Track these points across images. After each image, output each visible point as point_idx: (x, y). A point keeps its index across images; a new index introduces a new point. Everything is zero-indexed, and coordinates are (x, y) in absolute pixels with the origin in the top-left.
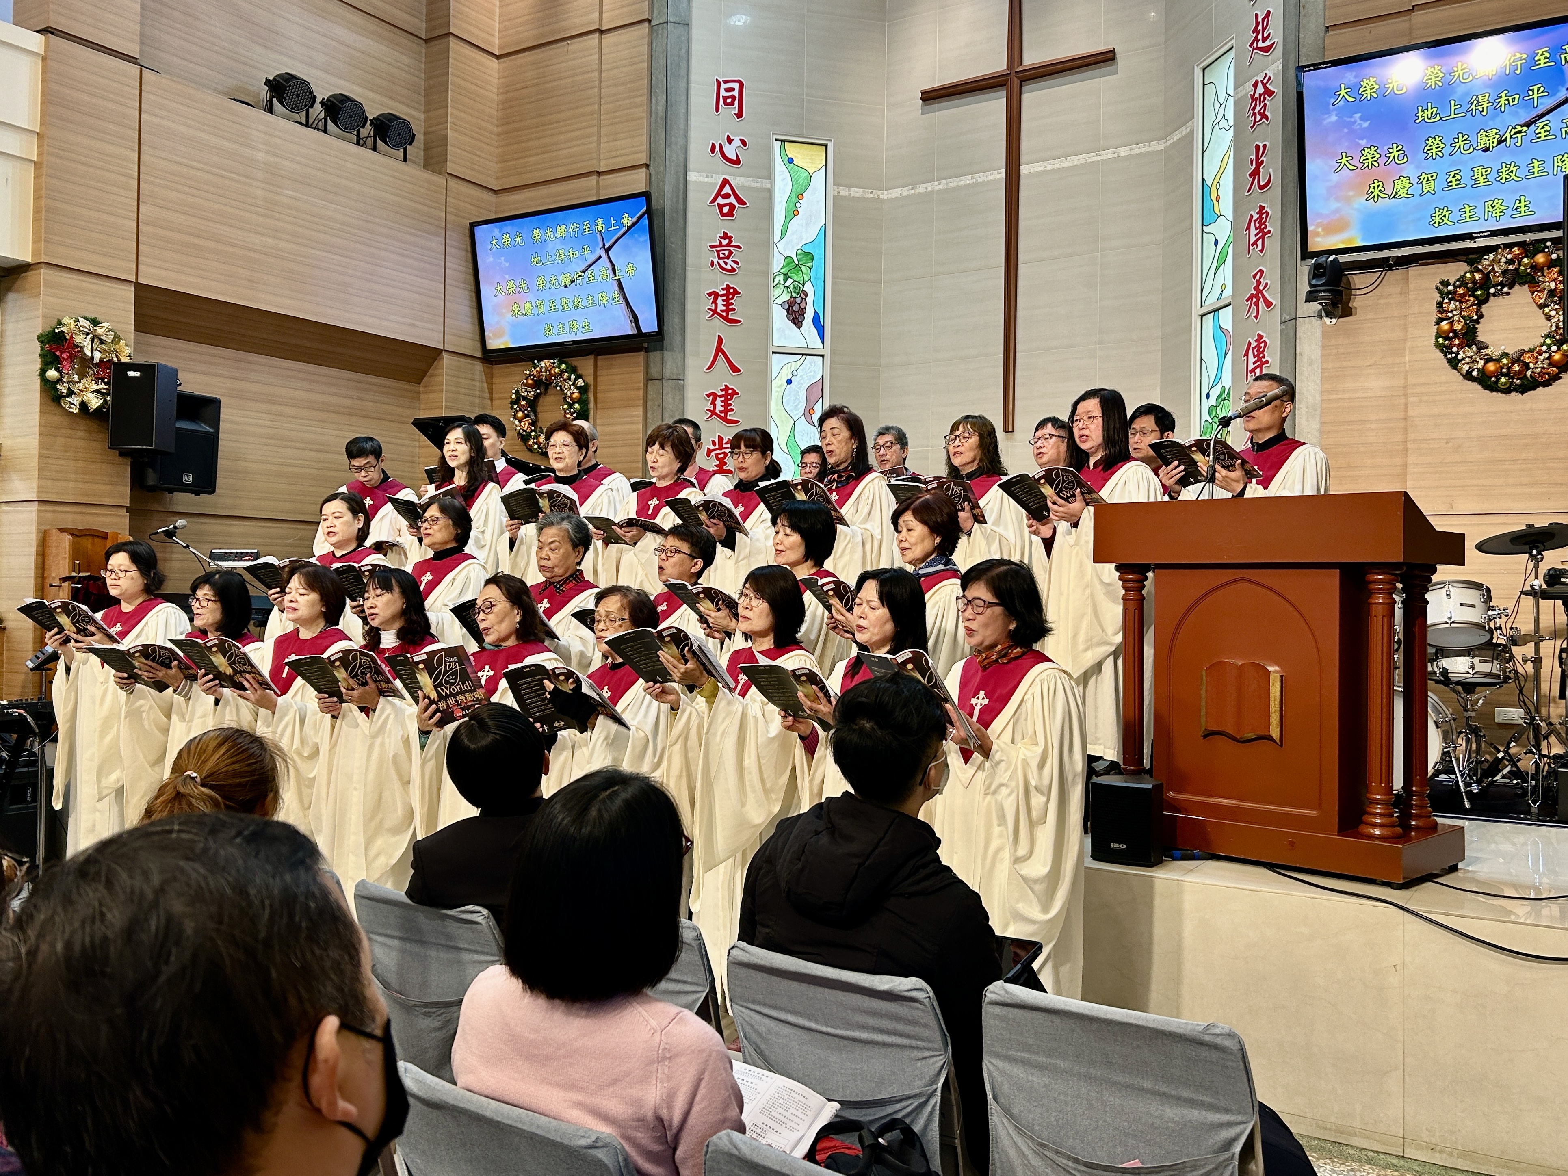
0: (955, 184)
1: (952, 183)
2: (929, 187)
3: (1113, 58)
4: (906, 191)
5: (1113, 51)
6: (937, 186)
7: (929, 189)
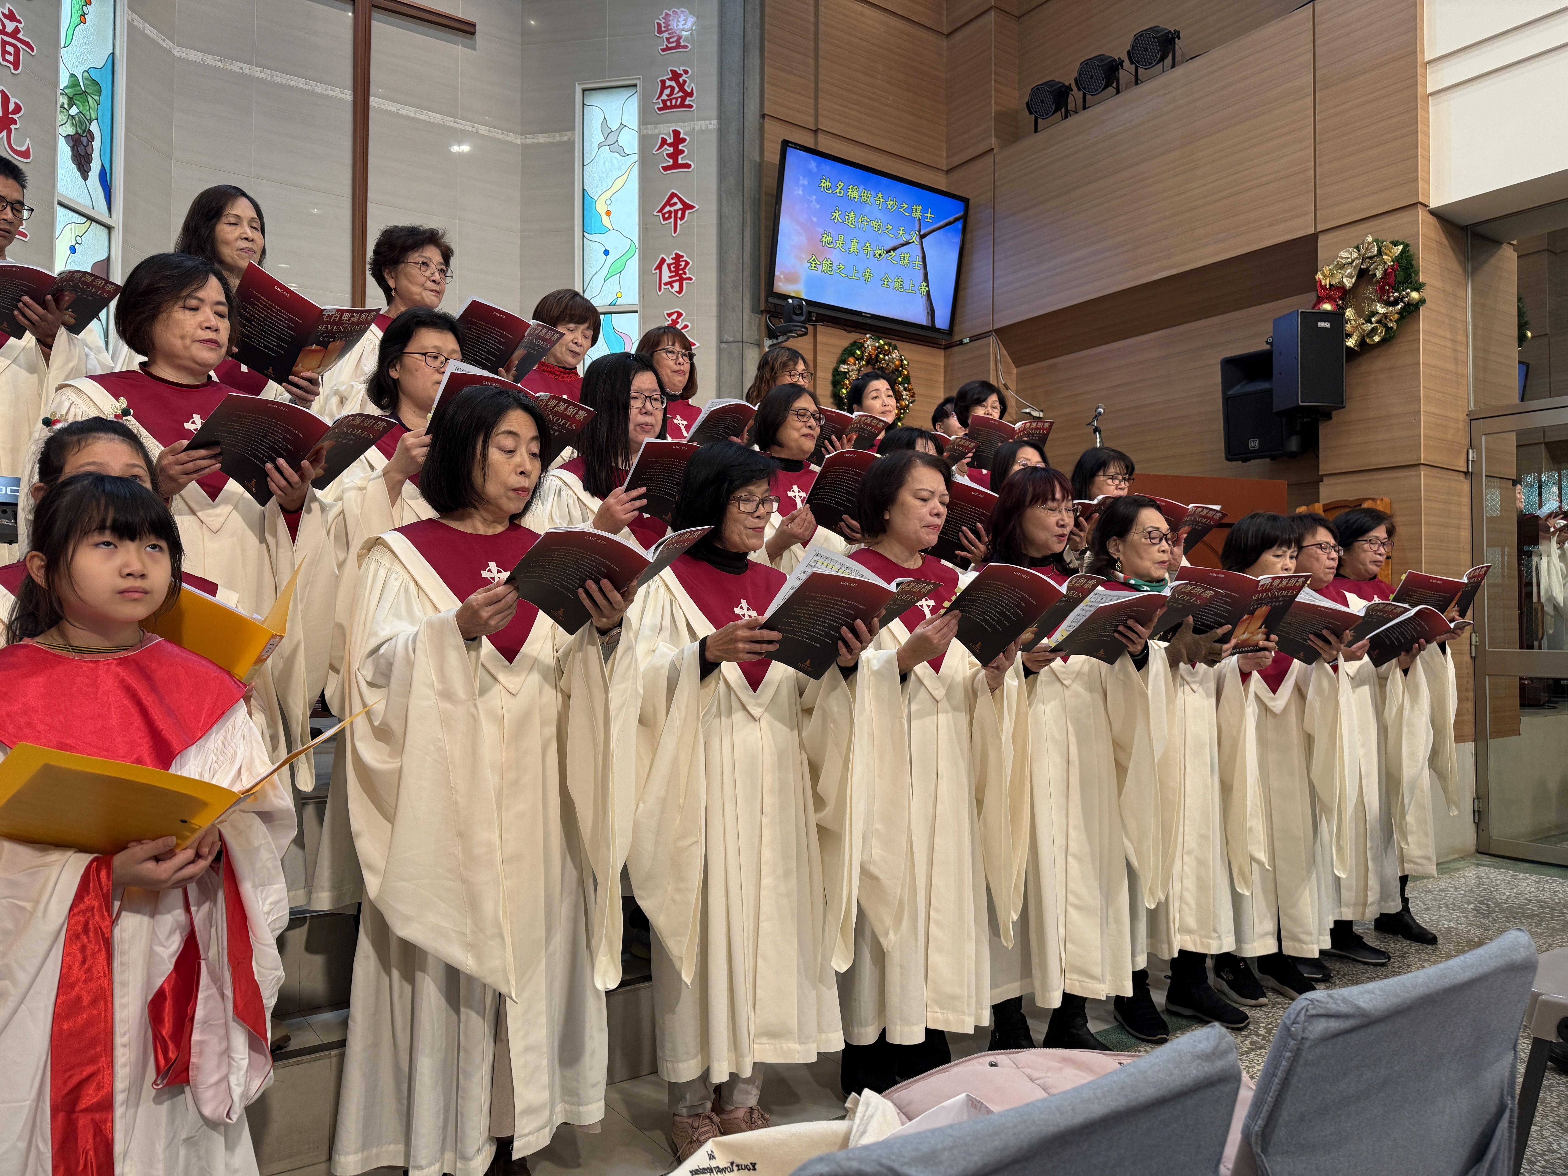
0: (284, 81)
1: (281, 78)
2: (247, 69)
3: (473, 34)
4: (210, 60)
5: (474, 25)
6: (257, 72)
7: (247, 71)
